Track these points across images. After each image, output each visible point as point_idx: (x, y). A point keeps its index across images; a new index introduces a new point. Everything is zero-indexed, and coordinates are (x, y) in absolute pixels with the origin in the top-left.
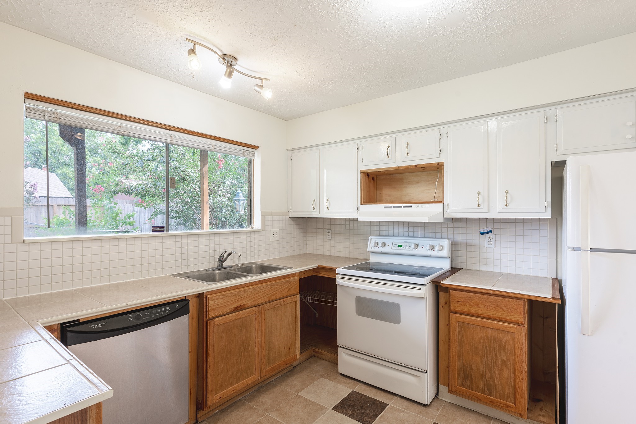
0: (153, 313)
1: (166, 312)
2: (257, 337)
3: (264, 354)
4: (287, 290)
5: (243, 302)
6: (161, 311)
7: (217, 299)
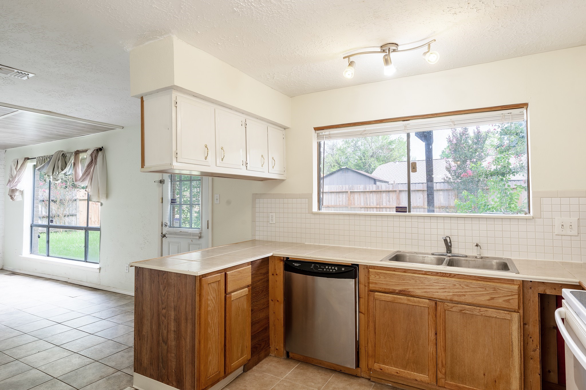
0: (325, 268)
1: (331, 270)
2: (430, 335)
3: (442, 361)
4: (488, 297)
5: (411, 289)
6: (331, 269)
7: (378, 275)
